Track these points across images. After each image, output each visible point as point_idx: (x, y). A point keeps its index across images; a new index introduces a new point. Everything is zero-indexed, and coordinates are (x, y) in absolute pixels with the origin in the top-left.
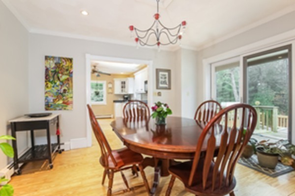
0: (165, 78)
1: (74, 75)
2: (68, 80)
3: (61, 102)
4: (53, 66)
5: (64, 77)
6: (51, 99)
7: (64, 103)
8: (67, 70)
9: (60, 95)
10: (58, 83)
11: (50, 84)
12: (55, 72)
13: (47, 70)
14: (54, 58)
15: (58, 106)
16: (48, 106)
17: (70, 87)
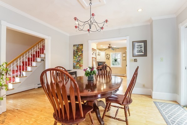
0: (142, 47)
1: (83, 52)
2: (81, 55)
3: (78, 65)
4: (76, 49)
5: (80, 54)
6: (75, 64)
7: (79, 66)
8: (81, 50)
9: (78, 62)
10: (78, 56)
11: (75, 57)
12: (77, 52)
13: (74, 51)
14: (76, 45)
15: (77, 67)
16: (74, 67)
17: (82, 58)
